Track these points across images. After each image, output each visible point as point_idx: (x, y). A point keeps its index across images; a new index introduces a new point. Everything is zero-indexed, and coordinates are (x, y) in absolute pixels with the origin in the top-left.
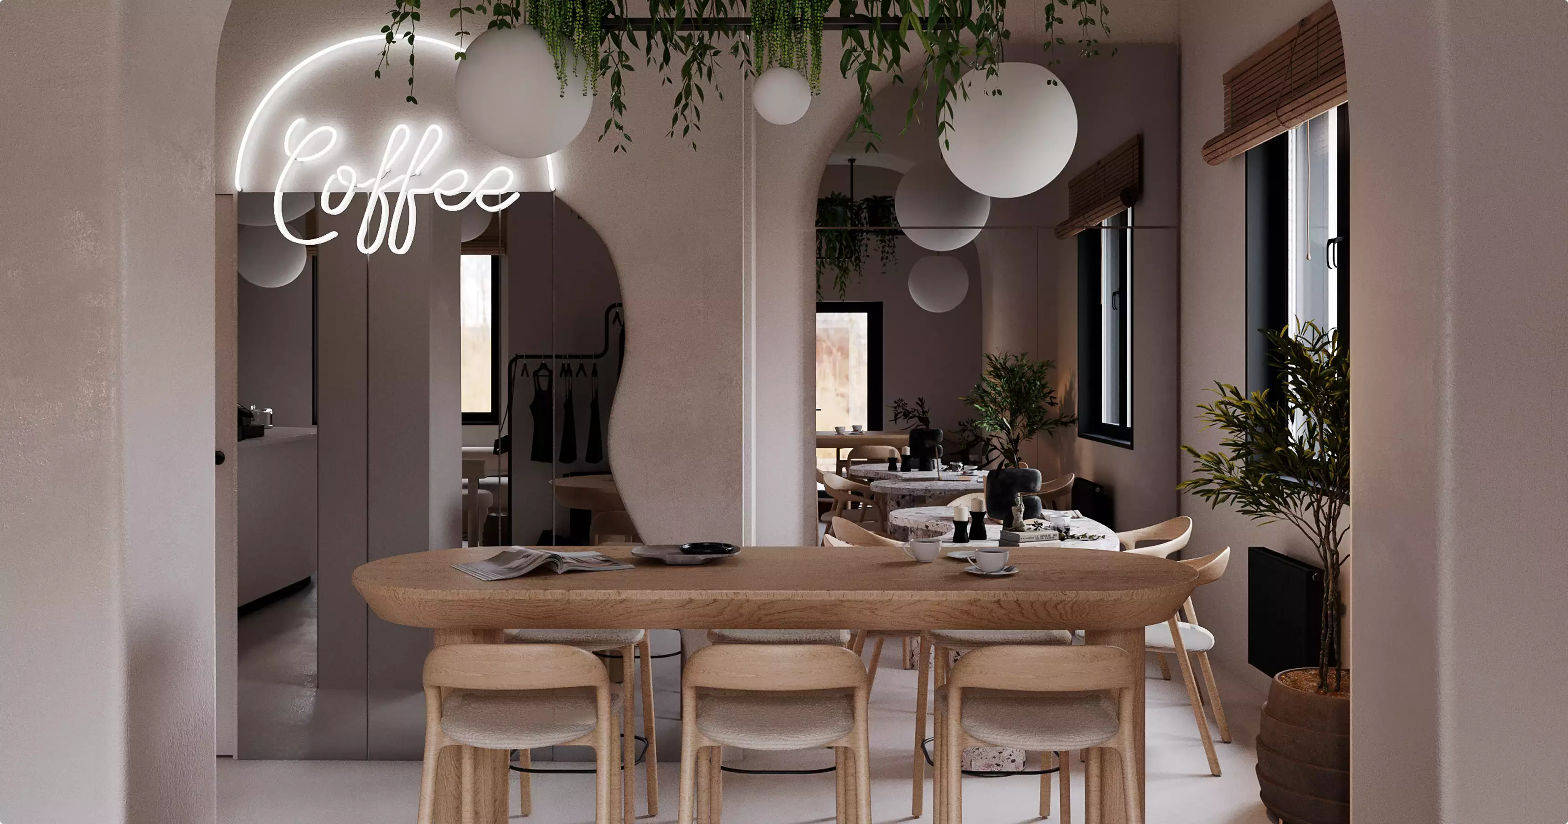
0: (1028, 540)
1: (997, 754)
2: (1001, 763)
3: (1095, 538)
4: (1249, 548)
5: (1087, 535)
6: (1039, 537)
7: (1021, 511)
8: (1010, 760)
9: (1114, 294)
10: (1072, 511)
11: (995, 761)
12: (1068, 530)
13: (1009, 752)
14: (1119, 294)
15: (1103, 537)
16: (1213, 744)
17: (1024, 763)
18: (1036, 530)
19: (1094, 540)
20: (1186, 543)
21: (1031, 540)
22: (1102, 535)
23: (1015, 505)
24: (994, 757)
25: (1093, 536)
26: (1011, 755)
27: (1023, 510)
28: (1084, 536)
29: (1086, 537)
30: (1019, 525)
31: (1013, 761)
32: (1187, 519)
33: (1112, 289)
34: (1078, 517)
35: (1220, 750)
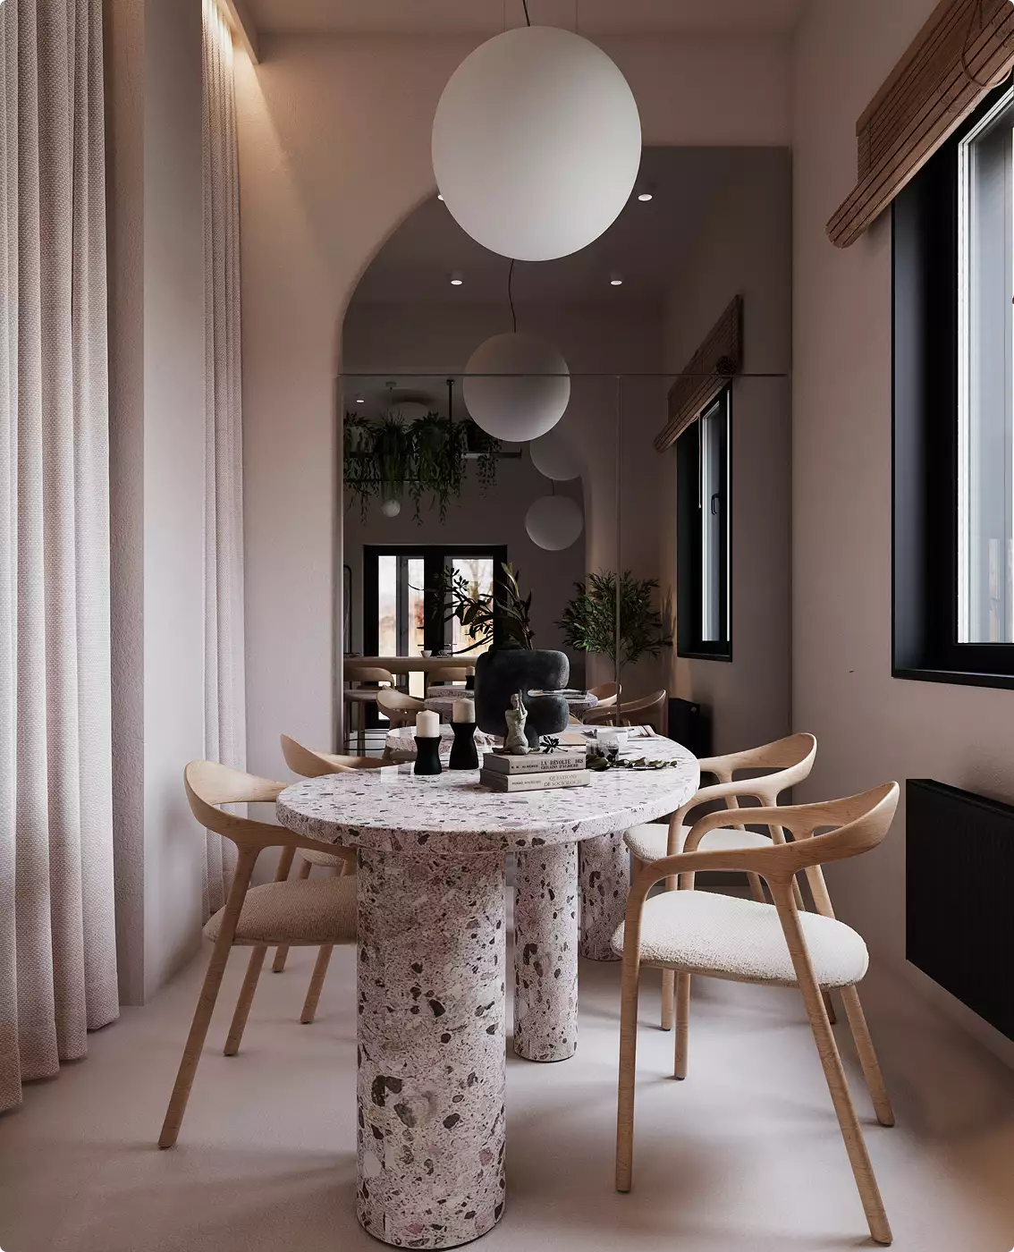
0: (527, 770)
1: (433, 1205)
2: (443, 1223)
3: (658, 766)
4: (907, 780)
5: (645, 760)
6: (549, 764)
7: (519, 720)
8: (463, 1215)
9: (713, 498)
10: (640, 727)
11: (431, 1219)
12: (614, 752)
13: (461, 1199)
14: (720, 496)
15: (674, 764)
16: (859, 1127)
17: (498, 1211)
18: (546, 751)
19: (657, 768)
20: (808, 772)
21: (534, 769)
22: (671, 761)
23: (512, 707)
24: (429, 1212)
25: (656, 762)
26: (464, 1205)
27: (524, 717)
28: (640, 762)
29: (644, 764)
30: (515, 743)
31: (470, 1215)
32: (809, 736)
33: (713, 490)
34: (649, 736)
35: (874, 1141)
